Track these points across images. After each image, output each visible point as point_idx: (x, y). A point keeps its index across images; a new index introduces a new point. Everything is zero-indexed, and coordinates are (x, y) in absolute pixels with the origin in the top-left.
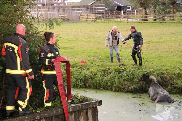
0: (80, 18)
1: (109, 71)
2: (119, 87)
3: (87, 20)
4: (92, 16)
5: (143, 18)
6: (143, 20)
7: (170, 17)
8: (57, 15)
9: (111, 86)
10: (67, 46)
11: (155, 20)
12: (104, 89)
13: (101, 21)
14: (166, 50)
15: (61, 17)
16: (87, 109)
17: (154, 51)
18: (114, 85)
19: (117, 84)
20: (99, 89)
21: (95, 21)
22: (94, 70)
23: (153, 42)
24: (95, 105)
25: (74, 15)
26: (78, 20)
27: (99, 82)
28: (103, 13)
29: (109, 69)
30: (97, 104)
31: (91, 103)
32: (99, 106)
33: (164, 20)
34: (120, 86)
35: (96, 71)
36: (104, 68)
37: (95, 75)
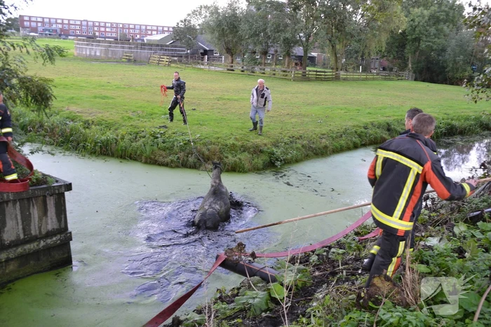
0: (149, 59)
1: (143, 134)
2: (151, 158)
3: (159, 63)
4: (166, 59)
5: (229, 68)
6: (228, 70)
7: (261, 69)
8: (121, 53)
9: (141, 155)
10: (108, 95)
11: (243, 71)
12: (131, 158)
13: (176, 66)
14: (234, 111)
15: (127, 56)
16: (45, 197)
17: (219, 111)
18: (145, 155)
19: (148, 153)
20: (125, 158)
21: (169, 65)
22: (122, 132)
23: (224, 99)
24: (59, 190)
25: (143, 54)
26: (146, 62)
27: (126, 149)
28: (181, 57)
29: (143, 131)
30: (63, 189)
31: (50, 187)
32: (66, 191)
33: (253, 72)
34: (153, 157)
35: (124, 133)
36: (138, 130)
37: (123, 138)
